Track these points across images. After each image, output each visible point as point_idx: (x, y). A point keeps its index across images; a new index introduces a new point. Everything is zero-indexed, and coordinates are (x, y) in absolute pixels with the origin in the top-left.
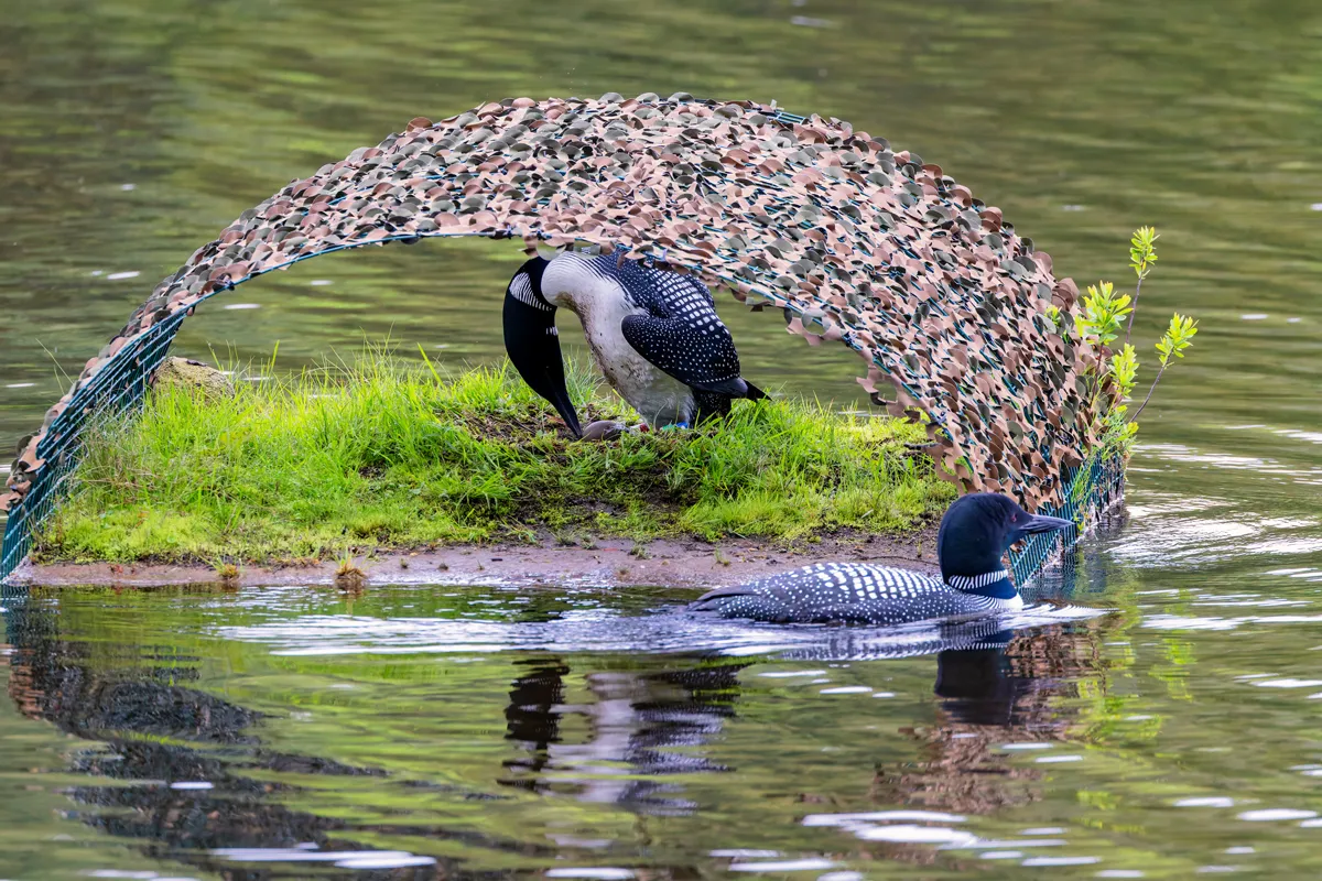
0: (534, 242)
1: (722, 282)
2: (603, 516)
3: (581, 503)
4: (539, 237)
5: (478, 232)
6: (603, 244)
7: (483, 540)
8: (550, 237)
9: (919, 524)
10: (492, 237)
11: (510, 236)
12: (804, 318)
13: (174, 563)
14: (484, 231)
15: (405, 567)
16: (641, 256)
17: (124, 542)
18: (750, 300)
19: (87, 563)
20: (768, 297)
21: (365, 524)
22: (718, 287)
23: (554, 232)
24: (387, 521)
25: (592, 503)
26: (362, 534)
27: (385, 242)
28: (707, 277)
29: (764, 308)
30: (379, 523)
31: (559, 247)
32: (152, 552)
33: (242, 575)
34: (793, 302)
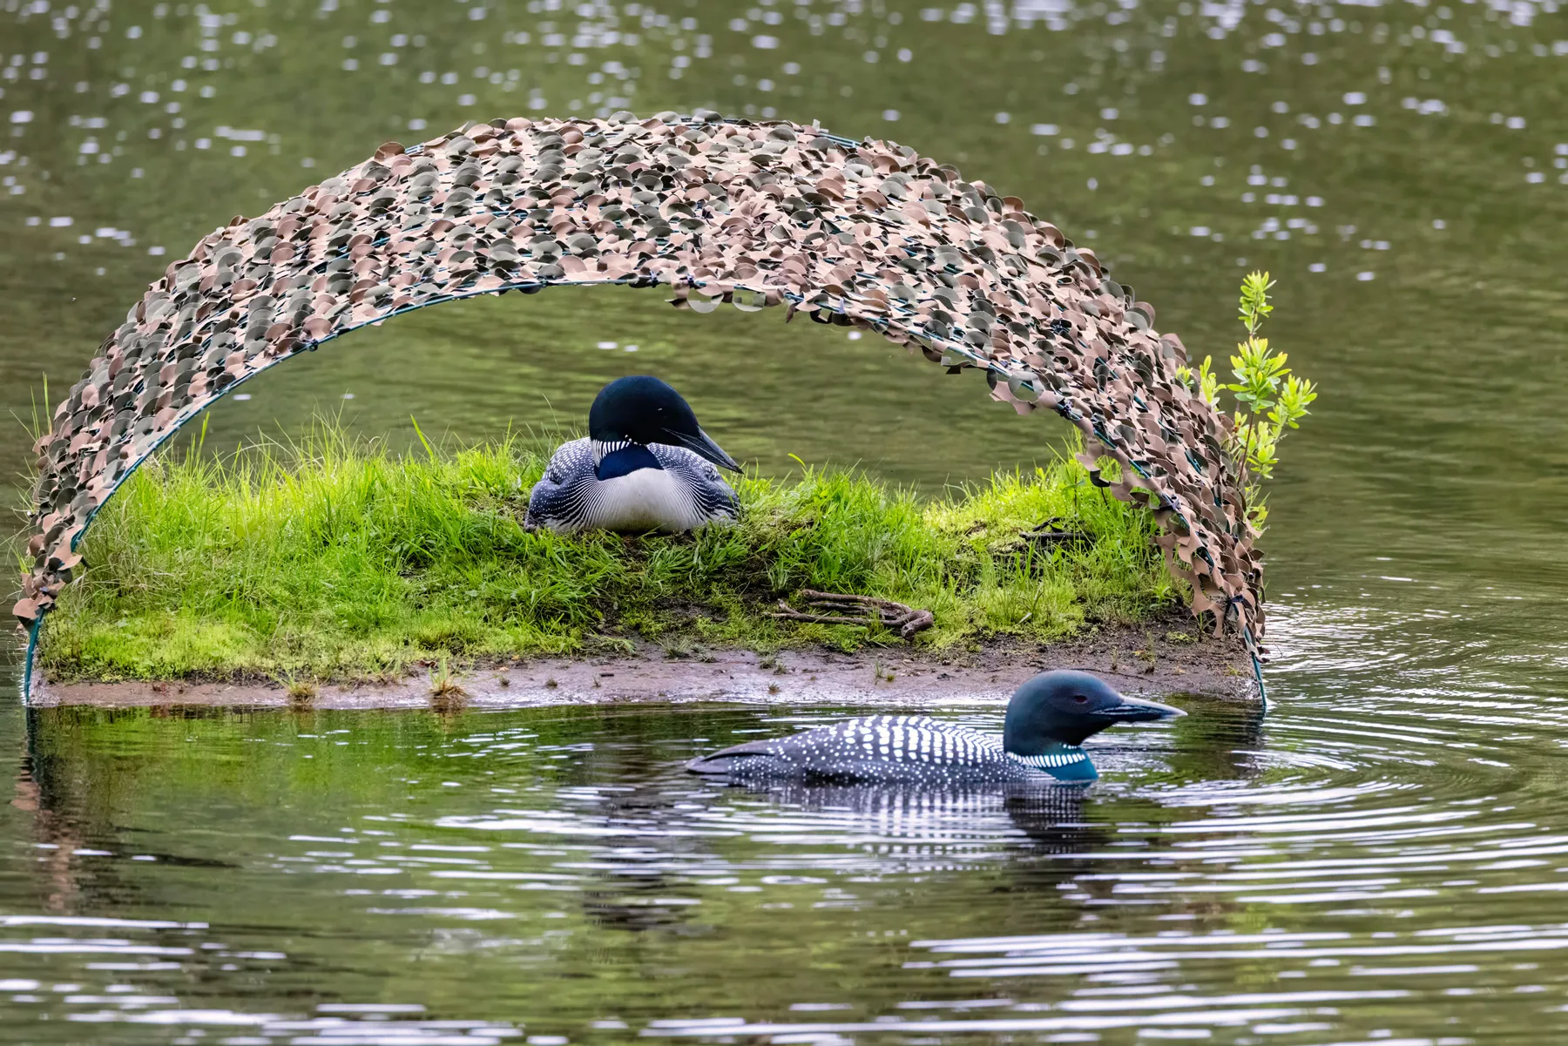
0: (685, 291)
1: (911, 337)
2: (703, 622)
3: (671, 606)
4: (691, 284)
5: (614, 279)
6: (768, 293)
7: (575, 651)
8: (704, 285)
9: (1088, 630)
10: (632, 285)
11: (655, 283)
12: (1011, 382)
13: (223, 681)
14: (622, 278)
15: (505, 684)
16: (815, 307)
17: (157, 655)
18: (946, 360)
19: (117, 681)
20: (967, 356)
21: (430, 632)
22: (905, 345)
23: (707, 279)
24: (455, 629)
25: (684, 606)
26: (429, 645)
27: (502, 292)
28: (893, 333)
29: (962, 370)
30: (446, 631)
31: (714, 297)
32: (195, 668)
33: (318, 696)
34: (994, 362)
